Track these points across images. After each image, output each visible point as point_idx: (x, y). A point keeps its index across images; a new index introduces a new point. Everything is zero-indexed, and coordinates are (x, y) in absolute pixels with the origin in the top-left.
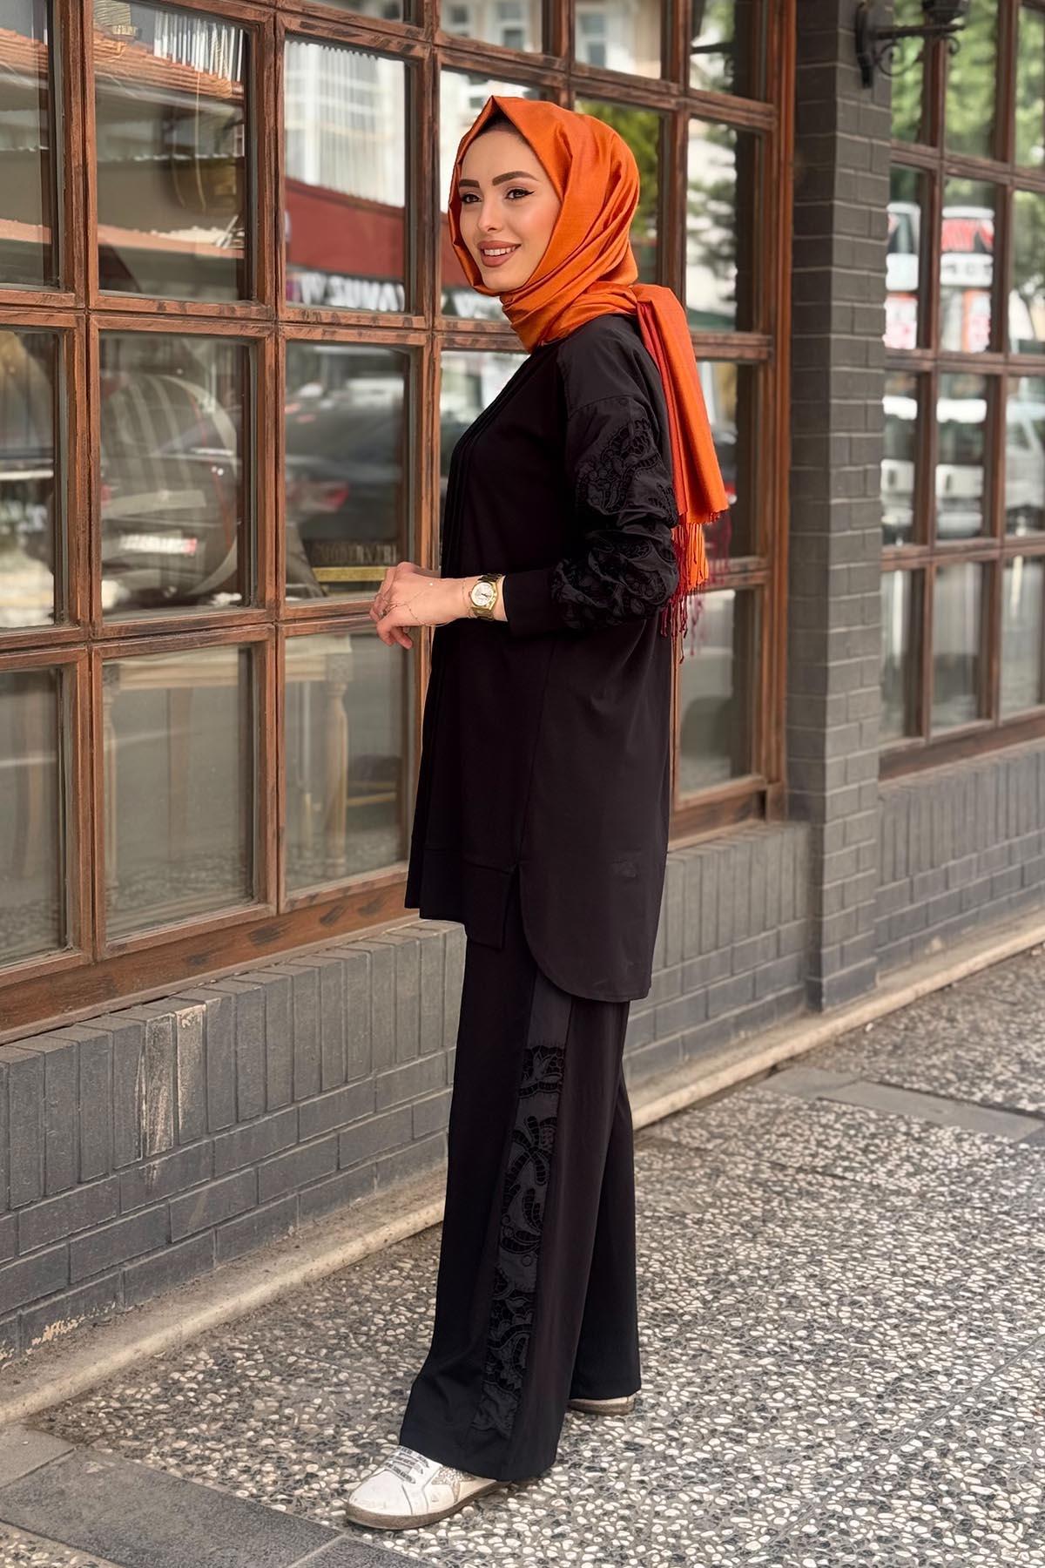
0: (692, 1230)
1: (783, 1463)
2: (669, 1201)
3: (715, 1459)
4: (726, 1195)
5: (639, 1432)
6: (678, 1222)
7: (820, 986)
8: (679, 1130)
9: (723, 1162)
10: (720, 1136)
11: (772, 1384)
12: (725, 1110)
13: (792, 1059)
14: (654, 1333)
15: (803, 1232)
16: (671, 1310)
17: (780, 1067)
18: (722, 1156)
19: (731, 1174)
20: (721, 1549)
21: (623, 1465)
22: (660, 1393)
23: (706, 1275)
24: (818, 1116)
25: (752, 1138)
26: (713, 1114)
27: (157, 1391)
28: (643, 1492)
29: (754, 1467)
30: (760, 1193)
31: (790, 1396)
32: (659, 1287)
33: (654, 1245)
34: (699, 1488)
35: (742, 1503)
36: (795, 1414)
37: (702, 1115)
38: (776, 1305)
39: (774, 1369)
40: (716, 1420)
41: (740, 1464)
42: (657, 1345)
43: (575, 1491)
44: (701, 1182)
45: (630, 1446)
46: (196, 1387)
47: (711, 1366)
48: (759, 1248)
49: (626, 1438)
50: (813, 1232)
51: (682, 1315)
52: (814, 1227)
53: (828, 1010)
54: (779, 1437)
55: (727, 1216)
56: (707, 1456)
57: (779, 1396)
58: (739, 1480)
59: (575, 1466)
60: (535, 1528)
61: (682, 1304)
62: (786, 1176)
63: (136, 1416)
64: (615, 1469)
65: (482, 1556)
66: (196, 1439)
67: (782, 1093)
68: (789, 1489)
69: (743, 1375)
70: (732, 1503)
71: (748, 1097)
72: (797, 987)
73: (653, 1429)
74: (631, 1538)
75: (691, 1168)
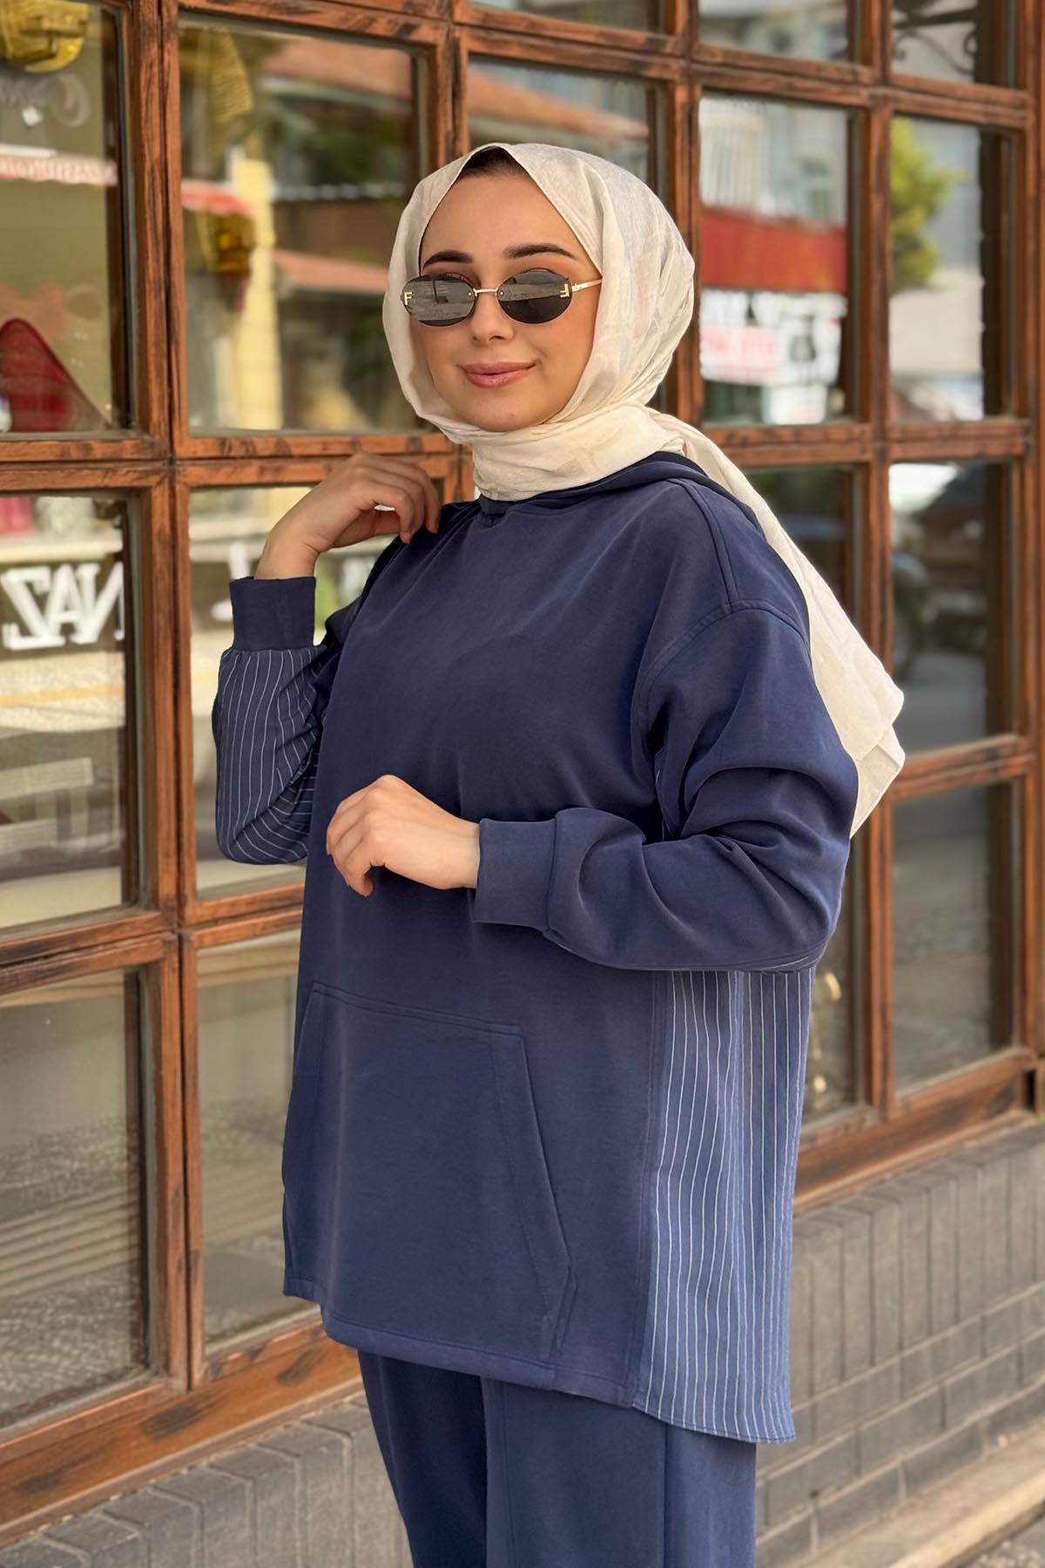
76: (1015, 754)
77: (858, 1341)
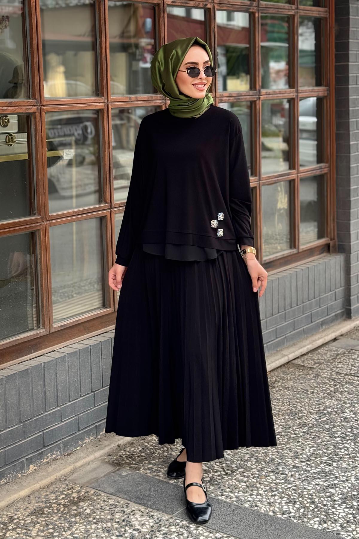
0: (311, 396)
1: (345, 472)
2: (301, 386)
3: (322, 471)
4: (321, 383)
5: (297, 462)
6: (305, 393)
7: (350, 310)
8: (304, 361)
9: (319, 372)
10: (318, 363)
11: (340, 446)
12: (319, 353)
13: (342, 335)
14: (300, 431)
15: (348, 396)
16: (305, 422)
17: (337, 338)
18: (319, 370)
19: (322, 376)
20: (326, 499)
21: (293, 473)
22: (303, 450)
23: (316, 411)
24: (351, 356)
25: (329, 364)
26: (315, 355)
27: (140, 449)
28: (300, 481)
29: (335, 473)
30: (332, 383)
31: (346, 451)
32: (300, 415)
33: (298, 401)
34: (318, 480)
35: (332, 485)
36: (348, 456)
37: (311, 356)
38: (340, 421)
39: (340, 442)
40: (322, 459)
41: (331, 473)
42: (301, 434)
43: (278, 481)
44: (312, 379)
45: (294, 467)
46: (152, 448)
47: (319, 441)
48: (334, 402)
49: (293, 464)
50: (351, 396)
51: (309, 424)
52: (352, 394)
53: (353, 318)
54: (343, 464)
55: (322, 391)
56: (320, 470)
57: (343, 450)
58: (331, 478)
59: (277, 473)
60: (266, 493)
61: (308, 420)
62: (341, 377)
63: (135, 457)
64: (290, 474)
65: (250, 501)
66: (155, 464)
67: (339, 348)
68: (347, 480)
69: (330, 444)
70: (329, 485)
71: (327, 349)
72: (342, 310)
73: (302, 462)
74: (297, 496)
75: (309, 374)
76: (325, 168)
77: (294, 300)
